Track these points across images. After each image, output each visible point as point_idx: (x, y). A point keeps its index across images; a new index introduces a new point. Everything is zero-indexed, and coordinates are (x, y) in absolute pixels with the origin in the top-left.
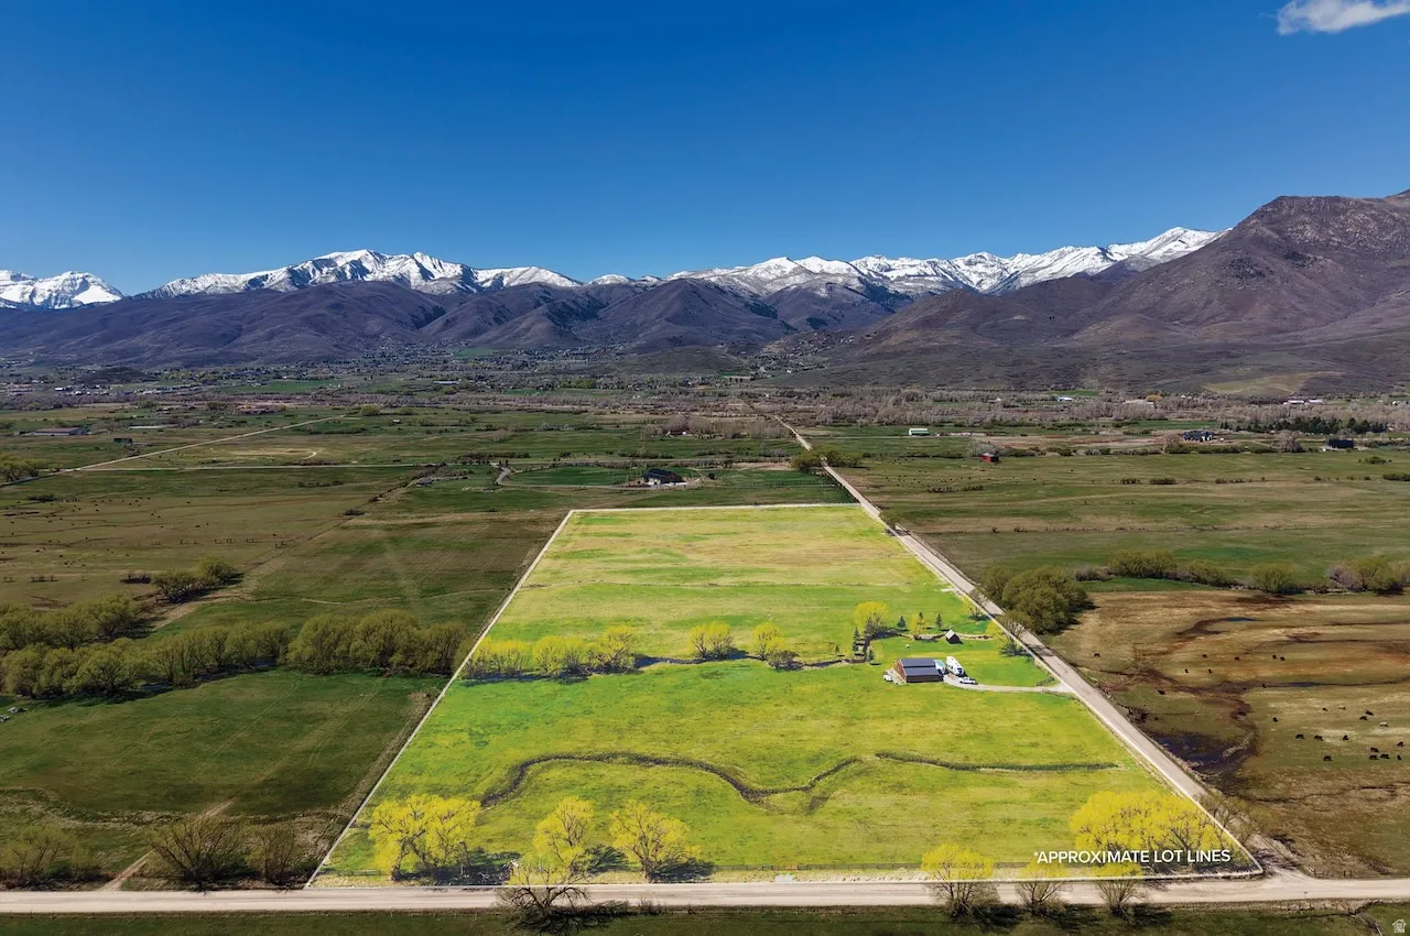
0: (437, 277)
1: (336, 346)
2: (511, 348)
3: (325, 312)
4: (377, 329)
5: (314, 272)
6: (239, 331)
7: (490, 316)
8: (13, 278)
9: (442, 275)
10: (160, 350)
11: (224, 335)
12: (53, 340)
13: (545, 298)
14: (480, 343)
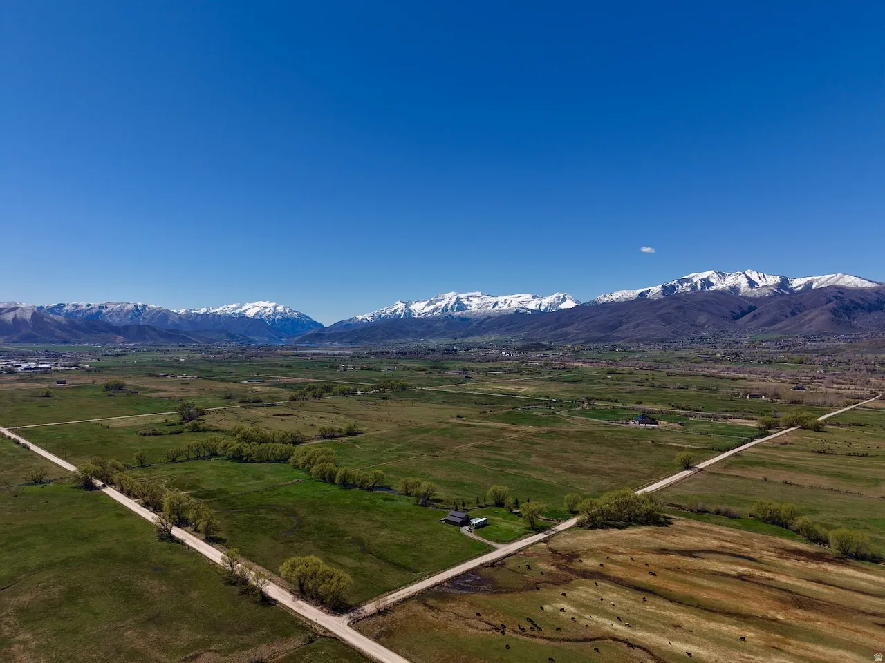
0: (760, 285)
1: (673, 332)
2: (794, 334)
3: (673, 311)
4: (703, 321)
5: (678, 286)
6: (621, 323)
7: (788, 311)
8: (533, 297)
9: (765, 284)
10: (577, 334)
11: (611, 326)
12: (534, 329)
13: (836, 297)
14: (774, 330)
